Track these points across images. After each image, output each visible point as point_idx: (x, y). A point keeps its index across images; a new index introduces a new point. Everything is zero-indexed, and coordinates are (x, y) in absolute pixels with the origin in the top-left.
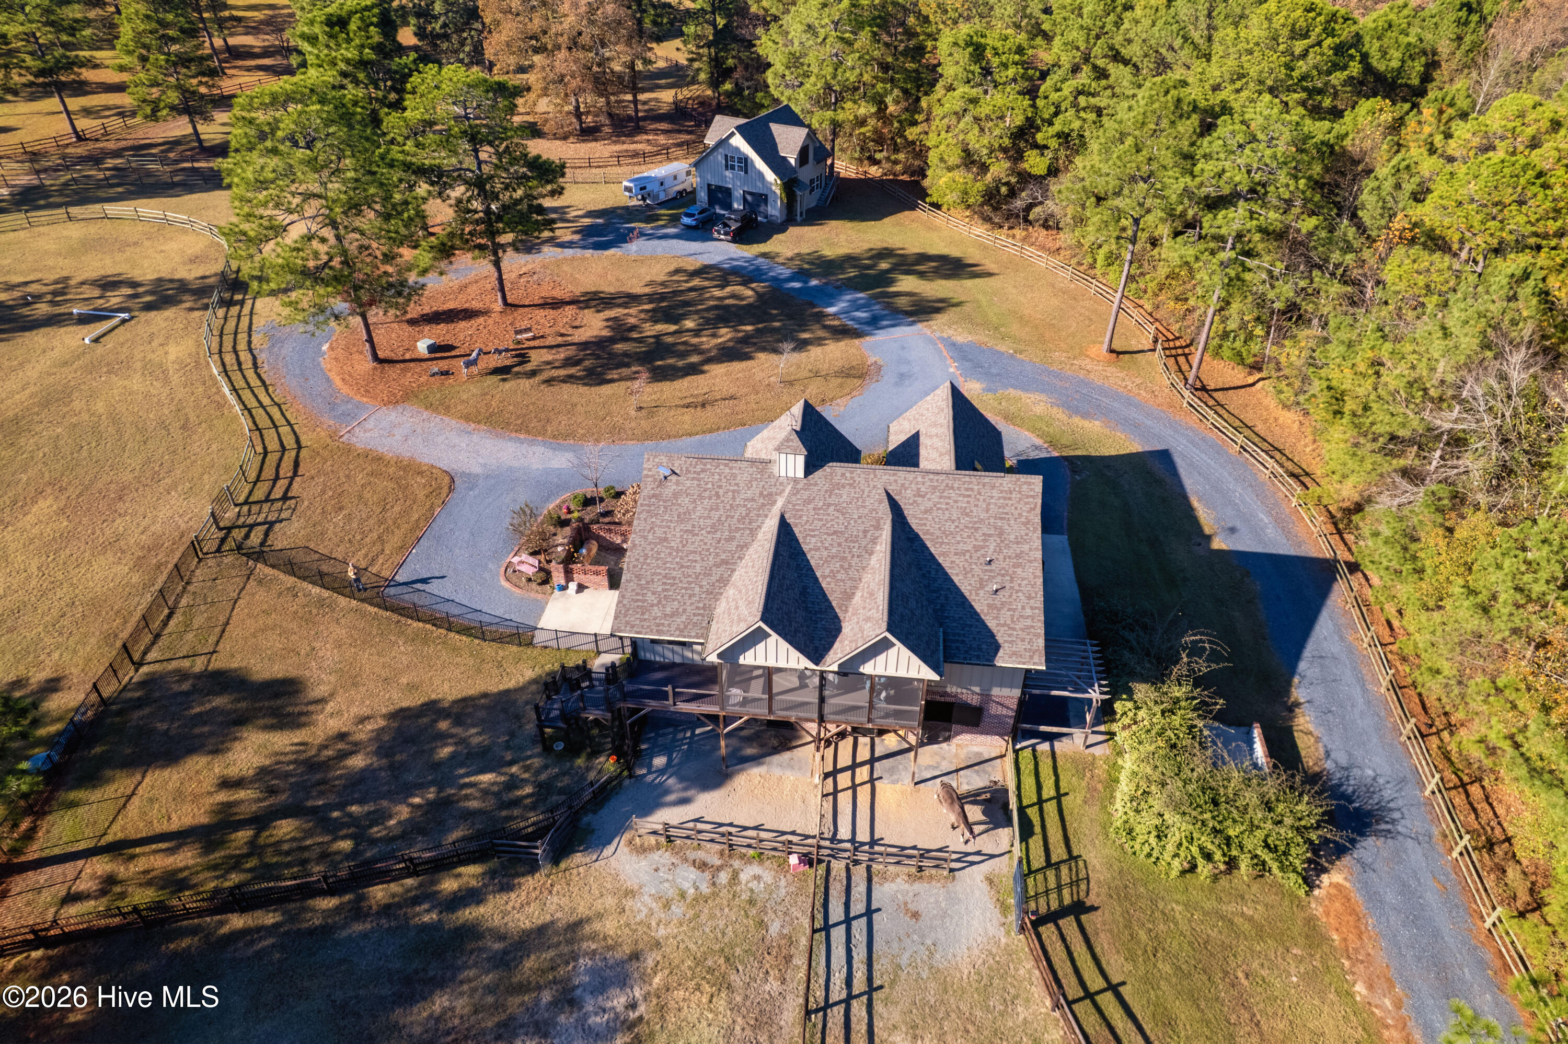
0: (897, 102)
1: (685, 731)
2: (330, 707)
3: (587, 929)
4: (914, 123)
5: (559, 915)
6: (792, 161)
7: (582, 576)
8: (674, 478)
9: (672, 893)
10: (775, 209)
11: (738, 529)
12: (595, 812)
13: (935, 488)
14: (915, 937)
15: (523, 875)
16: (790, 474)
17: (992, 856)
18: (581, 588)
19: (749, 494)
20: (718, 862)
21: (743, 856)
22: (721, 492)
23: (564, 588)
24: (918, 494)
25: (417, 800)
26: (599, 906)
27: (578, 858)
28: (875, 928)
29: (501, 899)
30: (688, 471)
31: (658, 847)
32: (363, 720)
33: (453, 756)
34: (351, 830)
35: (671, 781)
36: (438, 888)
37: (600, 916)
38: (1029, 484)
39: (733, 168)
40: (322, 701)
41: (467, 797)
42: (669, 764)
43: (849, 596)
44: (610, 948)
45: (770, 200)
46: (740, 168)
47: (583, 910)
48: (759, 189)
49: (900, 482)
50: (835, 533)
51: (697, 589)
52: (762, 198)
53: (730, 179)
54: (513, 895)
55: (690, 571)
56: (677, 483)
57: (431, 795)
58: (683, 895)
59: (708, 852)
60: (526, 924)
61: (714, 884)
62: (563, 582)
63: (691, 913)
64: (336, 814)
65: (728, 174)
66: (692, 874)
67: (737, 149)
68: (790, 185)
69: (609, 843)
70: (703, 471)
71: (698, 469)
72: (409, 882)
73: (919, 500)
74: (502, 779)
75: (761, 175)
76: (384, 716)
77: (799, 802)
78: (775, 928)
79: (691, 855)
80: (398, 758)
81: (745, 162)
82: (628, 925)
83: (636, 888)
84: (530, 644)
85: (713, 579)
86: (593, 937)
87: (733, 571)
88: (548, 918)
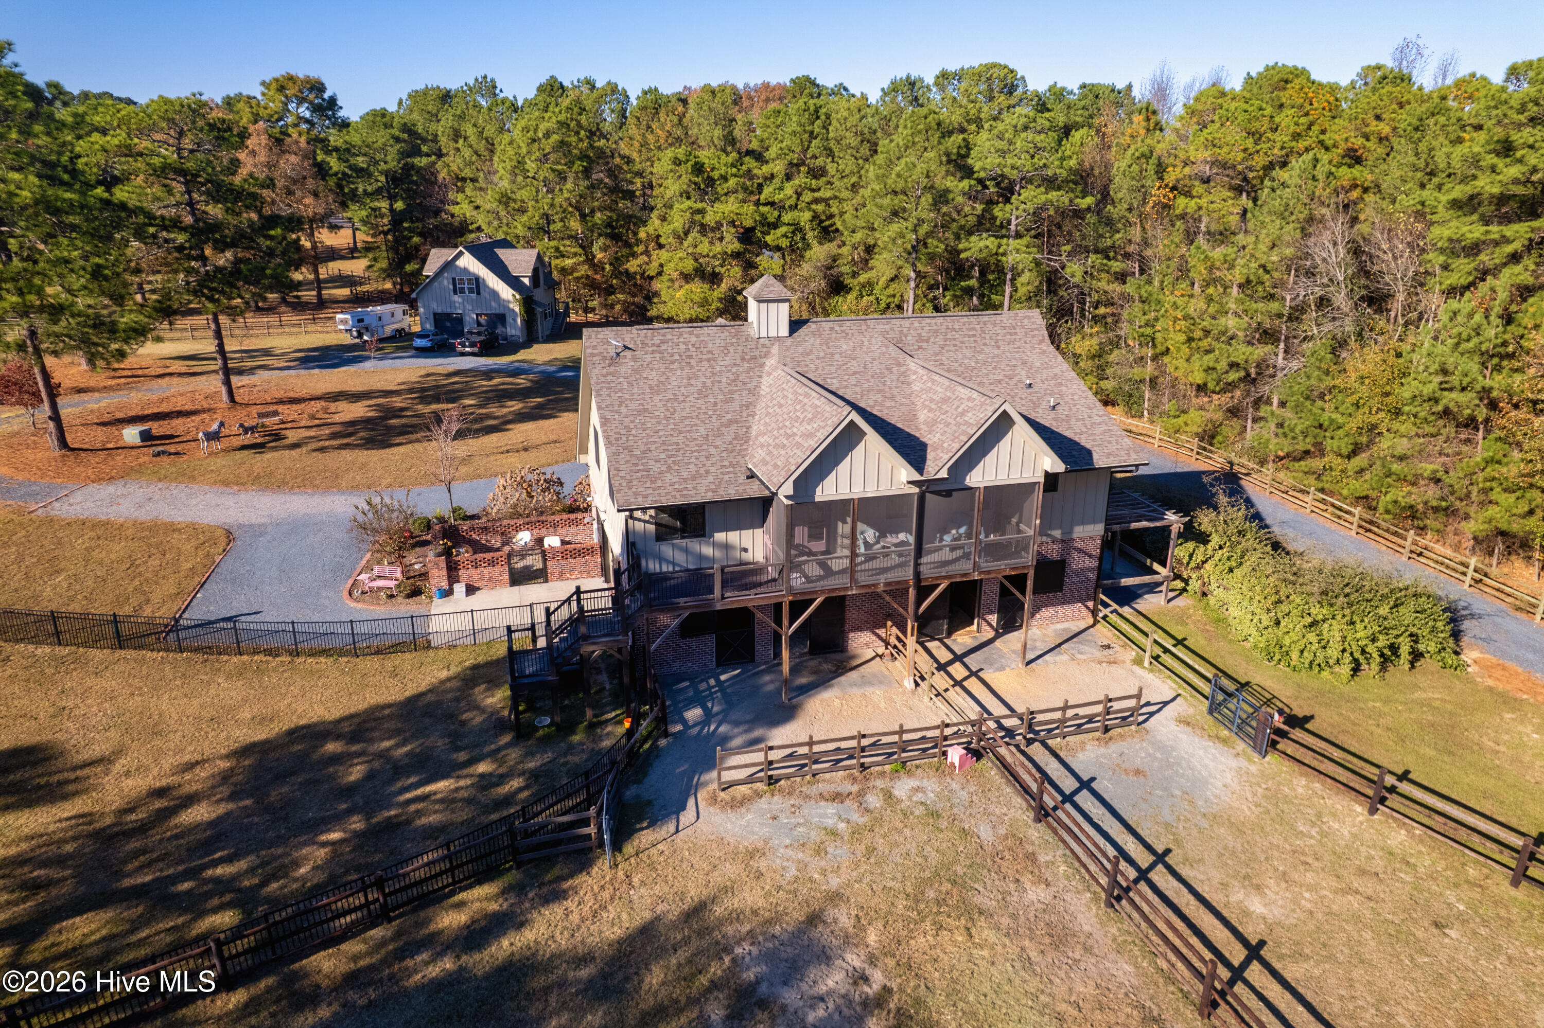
0: (604, 249)
1: (706, 680)
2: (120, 765)
3: (718, 910)
4: (634, 255)
5: (660, 909)
6: (526, 281)
7: (472, 572)
8: (628, 354)
9: (815, 836)
10: (515, 327)
11: (732, 392)
12: (639, 782)
13: (936, 331)
14: (1159, 792)
15: (572, 875)
16: (773, 333)
17: (1166, 703)
18: (471, 590)
19: (728, 361)
20: (855, 788)
21: (882, 774)
22: (693, 362)
23: (448, 593)
24: (920, 339)
25: (335, 836)
26: (717, 878)
27: (645, 837)
28: (1106, 796)
29: (554, 912)
30: (644, 345)
31: (759, 795)
32: (190, 766)
33: (370, 776)
34: (228, 897)
35: (723, 729)
36: (433, 927)
37: (727, 890)
38: (1029, 318)
39: (462, 291)
40: (104, 761)
41: (419, 813)
42: (708, 714)
43: (914, 418)
44: (769, 922)
45: (509, 320)
46: (471, 291)
47: (695, 893)
48: (495, 308)
49: (897, 329)
50: (855, 373)
51: (712, 450)
52: (500, 318)
53: (459, 304)
54: (570, 904)
55: (694, 435)
56: (634, 359)
57: (357, 823)
58: (833, 833)
59: (830, 782)
60: (615, 933)
61: (867, 810)
62: (445, 585)
63: (861, 849)
64: (186, 886)
65: (457, 298)
66: (831, 809)
67: (466, 270)
68: (528, 303)
69: (683, 808)
70: (663, 342)
71: (657, 340)
72: (377, 933)
73: (925, 345)
74: (468, 782)
75: (495, 294)
76: (227, 757)
77: (906, 710)
78: (985, 833)
79: (814, 790)
80: (274, 796)
81: (477, 284)
82: (779, 888)
83: (760, 844)
84: (428, 646)
85: (728, 438)
86: (736, 916)
87: (749, 428)
88: (648, 915)
